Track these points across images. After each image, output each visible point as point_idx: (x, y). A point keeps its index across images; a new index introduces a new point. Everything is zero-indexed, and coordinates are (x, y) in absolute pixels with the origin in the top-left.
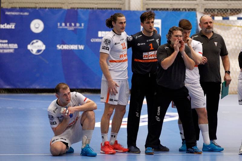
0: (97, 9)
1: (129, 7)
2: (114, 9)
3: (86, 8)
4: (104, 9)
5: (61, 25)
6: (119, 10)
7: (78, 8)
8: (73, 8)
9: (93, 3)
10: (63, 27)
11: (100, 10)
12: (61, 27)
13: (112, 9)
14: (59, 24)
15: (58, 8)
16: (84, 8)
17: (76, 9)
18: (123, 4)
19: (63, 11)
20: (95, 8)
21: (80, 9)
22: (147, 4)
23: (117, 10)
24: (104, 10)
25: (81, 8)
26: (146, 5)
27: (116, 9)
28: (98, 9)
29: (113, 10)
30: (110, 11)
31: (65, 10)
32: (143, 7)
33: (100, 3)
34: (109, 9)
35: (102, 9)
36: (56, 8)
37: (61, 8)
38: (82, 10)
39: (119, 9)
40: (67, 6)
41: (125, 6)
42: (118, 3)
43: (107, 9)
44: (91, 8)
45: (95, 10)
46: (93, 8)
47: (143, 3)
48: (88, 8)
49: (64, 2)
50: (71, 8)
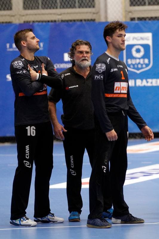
0: (60, 21)
1: (106, 17)
2: (85, 20)
3: (45, 22)
4: (71, 21)
5: (11, 47)
6: (92, 22)
7: (33, 22)
8: (27, 22)
9: (54, 14)
10: (14, 50)
11: (66, 23)
12: (11, 50)
13: (81, 20)
14: (8, 45)
15: (6, 22)
16: (42, 22)
17: (31, 23)
18: (97, 13)
19: (12, 27)
20: (58, 21)
21: (37, 23)
22: (130, 12)
23: (88, 22)
24: (71, 23)
25: (39, 22)
26: (130, 14)
27: (88, 20)
28: (62, 21)
29: (84, 22)
30: (79, 23)
31: (16, 25)
32: (126, 17)
33: (64, 14)
34: (78, 20)
35: (67, 21)
36: (3, 23)
37: (10, 22)
38: (40, 23)
39: (91, 20)
40: (19, 20)
41: (100, 16)
42: (90, 13)
43: (74, 21)
44: (52, 21)
45: (57, 23)
46: (55, 21)
47: (126, 11)
48: (48, 21)
49: (14, 15)
50: (24, 22)
